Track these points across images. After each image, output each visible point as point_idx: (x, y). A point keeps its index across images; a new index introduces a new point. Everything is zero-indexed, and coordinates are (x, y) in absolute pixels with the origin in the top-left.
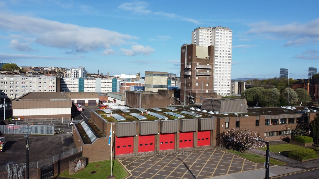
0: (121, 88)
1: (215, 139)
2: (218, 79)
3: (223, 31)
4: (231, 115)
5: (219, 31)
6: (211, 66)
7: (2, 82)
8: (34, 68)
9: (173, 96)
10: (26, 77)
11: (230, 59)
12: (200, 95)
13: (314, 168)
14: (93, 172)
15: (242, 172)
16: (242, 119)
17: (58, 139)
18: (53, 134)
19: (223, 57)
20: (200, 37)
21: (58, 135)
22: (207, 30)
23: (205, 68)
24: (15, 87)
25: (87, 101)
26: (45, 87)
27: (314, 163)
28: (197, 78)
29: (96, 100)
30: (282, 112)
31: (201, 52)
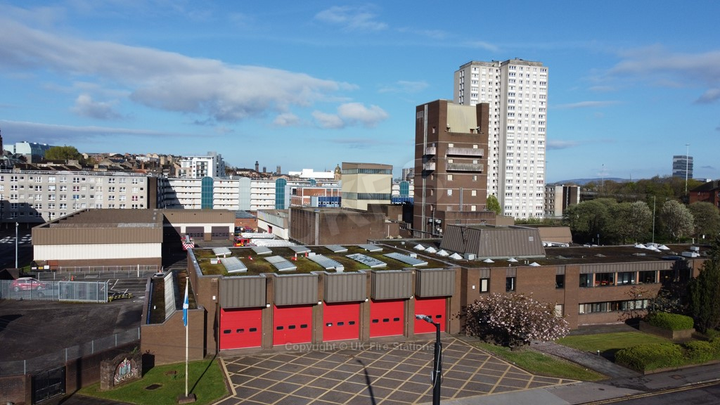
0: (292, 201)
1: (457, 317)
2: (514, 181)
3: (526, 70)
4: (499, 263)
5: (517, 71)
6: (482, 150)
7: (31, 187)
8: (112, 157)
9: (400, 218)
10: (83, 177)
11: (544, 133)
12: (455, 216)
13: (669, 388)
14: (152, 386)
15: (490, 394)
16: (521, 273)
17: (111, 312)
18: (104, 301)
19: (527, 129)
20: (472, 85)
21: (117, 304)
22: (488, 68)
23: (468, 154)
24: (59, 197)
25: (208, 229)
26: (122, 199)
27: (672, 377)
28: (450, 178)
29: (228, 228)
30: (631, 255)
31: (460, 119)
